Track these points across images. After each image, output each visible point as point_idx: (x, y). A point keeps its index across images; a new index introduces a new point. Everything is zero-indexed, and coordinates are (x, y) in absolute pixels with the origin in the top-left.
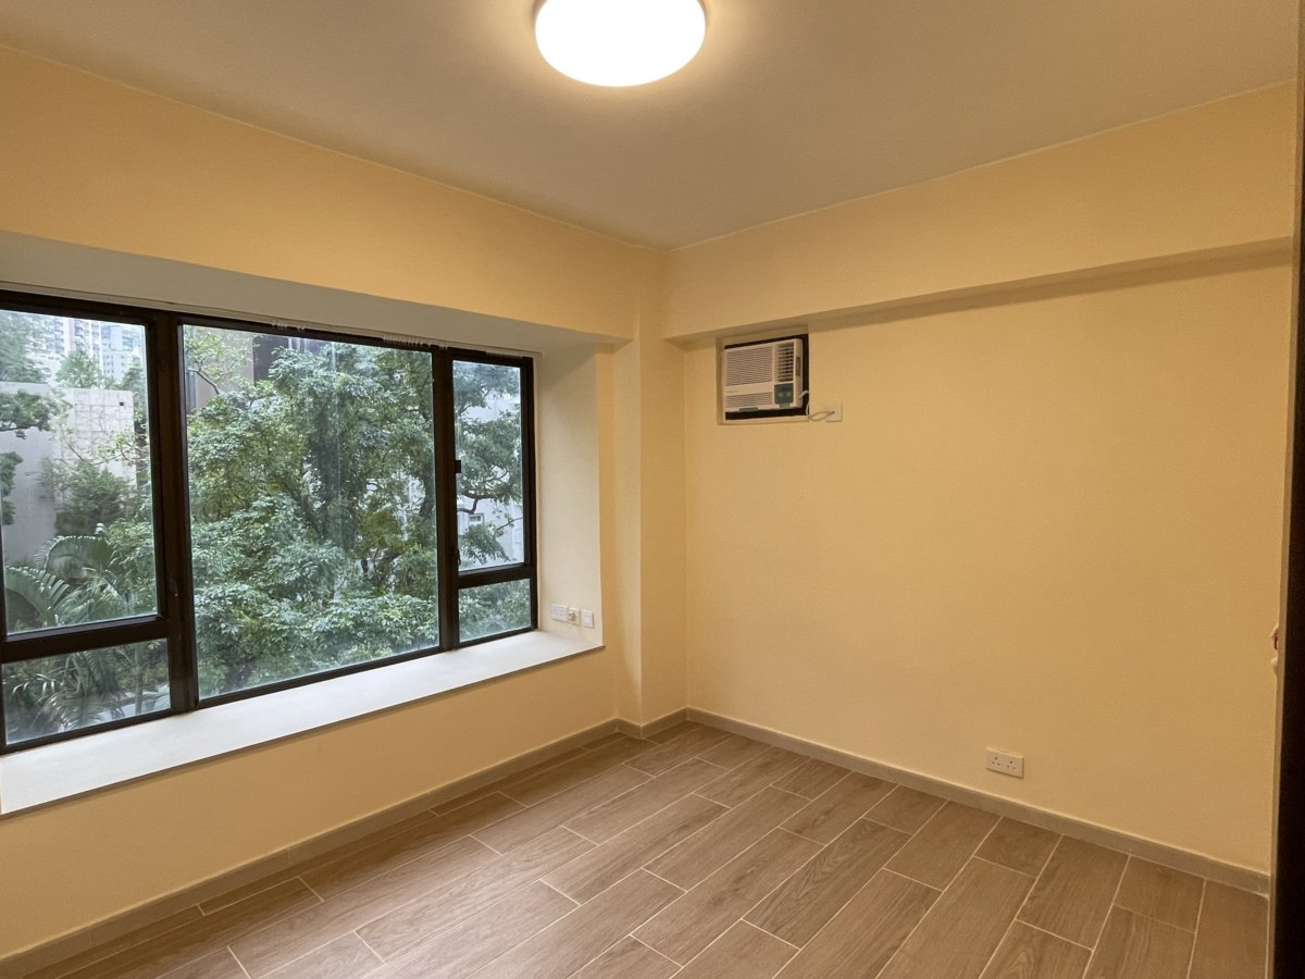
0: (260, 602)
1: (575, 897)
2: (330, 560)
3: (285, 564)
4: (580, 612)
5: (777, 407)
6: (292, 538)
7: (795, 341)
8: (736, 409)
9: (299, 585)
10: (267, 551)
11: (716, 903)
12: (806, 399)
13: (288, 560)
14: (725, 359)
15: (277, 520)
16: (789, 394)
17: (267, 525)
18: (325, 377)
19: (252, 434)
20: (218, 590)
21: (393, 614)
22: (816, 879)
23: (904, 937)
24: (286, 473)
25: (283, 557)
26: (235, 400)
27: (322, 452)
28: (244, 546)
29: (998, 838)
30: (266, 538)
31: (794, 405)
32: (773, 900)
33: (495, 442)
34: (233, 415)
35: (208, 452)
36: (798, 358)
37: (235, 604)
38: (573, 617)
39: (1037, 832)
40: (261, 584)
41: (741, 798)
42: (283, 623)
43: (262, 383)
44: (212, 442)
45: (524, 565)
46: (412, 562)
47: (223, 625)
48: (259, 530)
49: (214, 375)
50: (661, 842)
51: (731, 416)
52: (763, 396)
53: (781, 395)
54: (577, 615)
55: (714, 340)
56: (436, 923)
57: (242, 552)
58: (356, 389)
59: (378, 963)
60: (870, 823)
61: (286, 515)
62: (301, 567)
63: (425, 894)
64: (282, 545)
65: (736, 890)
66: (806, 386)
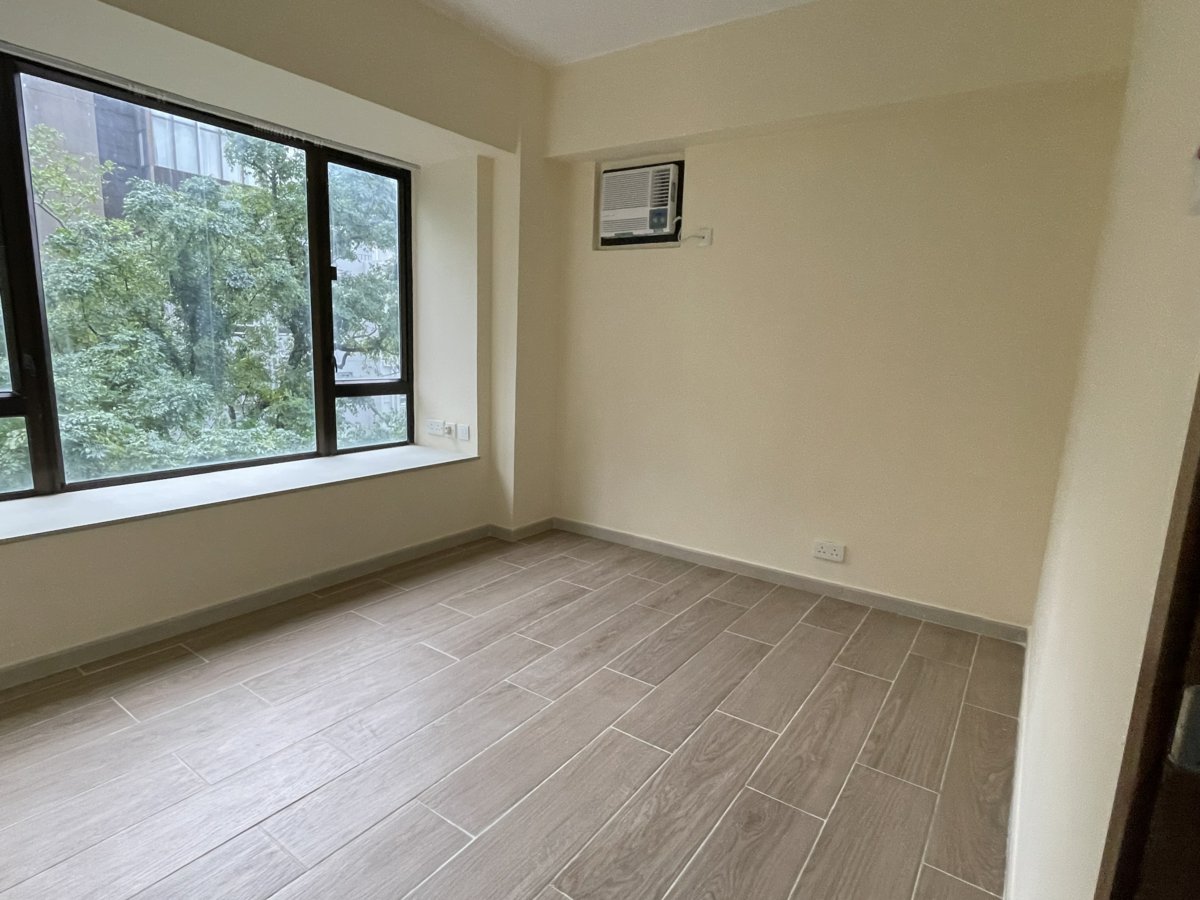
0: (126, 432)
1: (455, 654)
2: (198, 396)
3: (152, 397)
4: (456, 426)
5: (650, 232)
6: (157, 373)
7: (672, 166)
8: (611, 235)
9: (167, 418)
10: (131, 385)
11: (582, 656)
12: (678, 225)
13: (154, 392)
14: (604, 183)
15: (140, 354)
16: (662, 220)
17: (130, 358)
18: (187, 212)
19: (108, 267)
20: (81, 416)
21: (267, 443)
22: (669, 638)
23: (743, 678)
24: (148, 311)
25: (149, 390)
26: (86, 231)
27: (186, 293)
28: (107, 379)
29: (820, 610)
30: (129, 371)
31: (667, 230)
32: (631, 654)
33: (366, 295)
34: (85, 246)
35: (59, 282)
36: (674, 184)
37: (99, 430)
38: (450, 431)
39: (851, 606)
40: (127, 414)
41: (603, 583)
42: (152, 452)
43: (115, 222)
44: (64, 271)
45: (401, 381)
46: (283, 407)
47: (87, 450)
48: (121, 363)
49: (59, 211)
50: (531, 615)
51: (606, 242)
52: (638, 222)
53: (655, 220)
54: (453, 428)
55: (594, 163)
56: (322, 676)
57: (103, 383)
58: (220, 227)
59: (269, 706)
60: (714, 600)
61: (151, 349)
62: (169, 400)
63: (309, 655)
64: (147, 379)
65: (599, 647)
66: (679, 212)
